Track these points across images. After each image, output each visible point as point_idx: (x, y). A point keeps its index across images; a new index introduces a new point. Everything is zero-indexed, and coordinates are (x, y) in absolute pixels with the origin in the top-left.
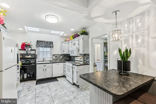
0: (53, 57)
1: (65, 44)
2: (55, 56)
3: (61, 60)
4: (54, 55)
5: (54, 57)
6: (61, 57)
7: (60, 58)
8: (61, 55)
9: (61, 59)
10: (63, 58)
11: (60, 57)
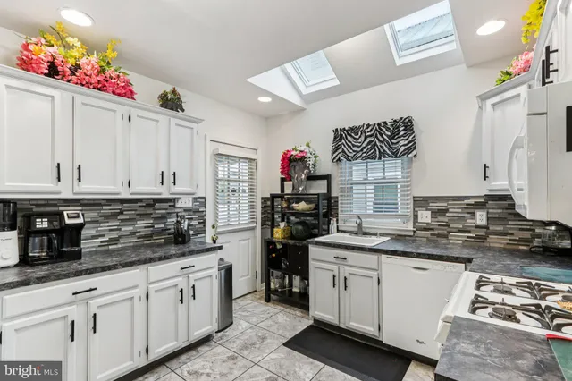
0: (416, 216)
1: (499, 112)
2: (434, 206)
3: (478, 237)
4: (421, 202)
5: (425, 217)
6: (481, 218)
7: (470, 223)
8: (481, 205)
9: (482, 233)
10: (500, 228)
11: (473, 214)
